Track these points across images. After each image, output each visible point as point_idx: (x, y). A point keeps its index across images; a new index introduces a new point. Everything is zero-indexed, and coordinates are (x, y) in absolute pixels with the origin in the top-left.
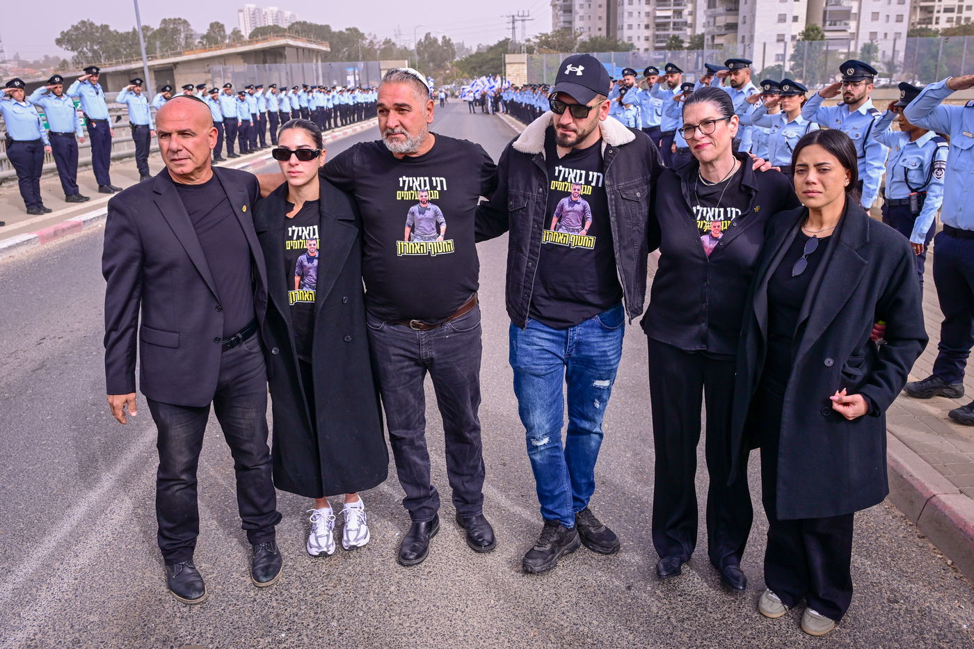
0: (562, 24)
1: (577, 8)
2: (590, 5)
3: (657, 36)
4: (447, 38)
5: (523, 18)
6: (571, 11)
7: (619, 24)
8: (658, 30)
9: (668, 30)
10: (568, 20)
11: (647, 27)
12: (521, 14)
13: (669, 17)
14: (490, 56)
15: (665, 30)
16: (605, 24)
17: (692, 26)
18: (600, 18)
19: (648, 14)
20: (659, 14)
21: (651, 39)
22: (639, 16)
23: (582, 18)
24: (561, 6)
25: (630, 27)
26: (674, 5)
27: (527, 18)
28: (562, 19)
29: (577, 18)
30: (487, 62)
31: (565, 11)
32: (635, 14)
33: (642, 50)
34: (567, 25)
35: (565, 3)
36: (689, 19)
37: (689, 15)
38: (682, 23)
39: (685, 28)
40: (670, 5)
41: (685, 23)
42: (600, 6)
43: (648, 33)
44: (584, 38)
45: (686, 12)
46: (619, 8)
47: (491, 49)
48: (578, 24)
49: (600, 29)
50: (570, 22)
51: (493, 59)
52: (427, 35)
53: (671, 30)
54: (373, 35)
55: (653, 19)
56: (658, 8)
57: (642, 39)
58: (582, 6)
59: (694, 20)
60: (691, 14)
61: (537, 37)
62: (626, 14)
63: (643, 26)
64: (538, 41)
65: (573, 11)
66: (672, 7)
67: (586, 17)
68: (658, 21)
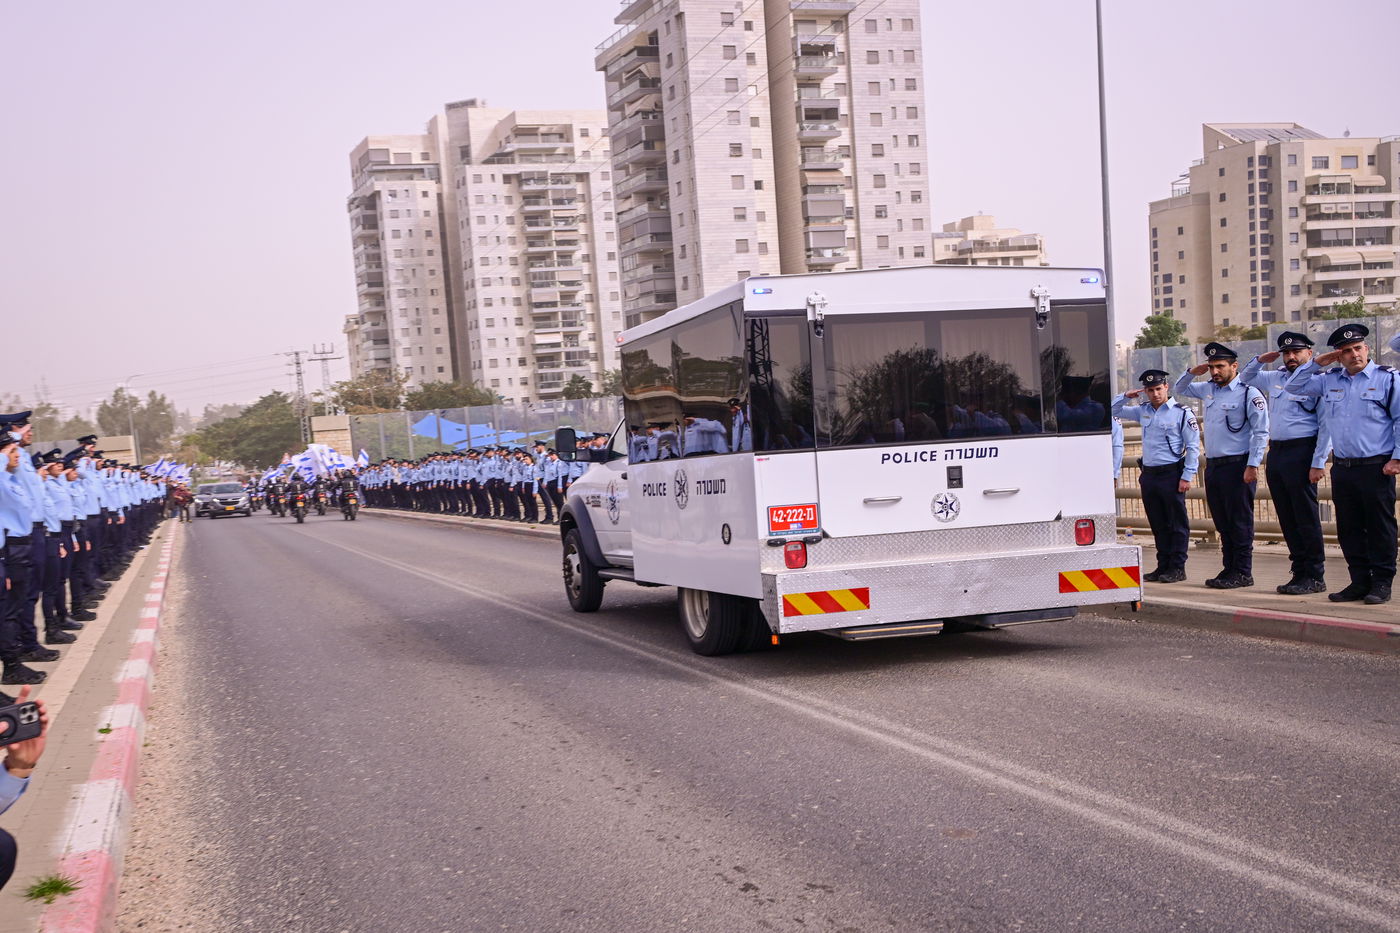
0: (373, 363)
1: (397, 335)
2: (419, 329)
3: (541, 377)
4: (159, 397)
5: (324, 356)
6: (386, 341)
7: (473, 358)
8: (541, 367)
9: (558, 366)
10: (382, 356)
11: (522, 362)
12: (319, 349)
13: (557, 345)
14: (251, 423)
15: (553, 366)
16: (450, 360)
17: (598, 357)
18: (439, 350)
19: (521, 341)
20: (539, 340)
21: (531, 382)
22: (507, 345)
23: (408, 352)
24: (368, 333)
25: (494, 363)
26: (563, 326)
27: (329, 356)
28: (372, 354)
29: (399, 352)
30: (248, 434)
31: (376, 342)
32: (501, 342)
33: (518, 401)
34: (382, 365)
35: (377, 328)
36: (592, 347)
37: (590, 339)
38: (580, 352)
39: (587, 361)
40: (557, 326)
41: (585, 354)
42: (437, 331)
43: (526, 372)
44: (412, 385)
45: (584, 336)
46: (470, 333)
47: (249, 411)
48: (402, 362)
49: (441, 369)
50: (387, 360)
51: (256, 429)
52: (116, 392)
53: (563, 366)
54: (12, 398)
55: (530, 348)
56: (537, 331)
57: (517, 382)
58: (406, 331)
59: (600, 347)
60: (593, 338)
61: (333, 389)
62: (484, 343)
63: (515, 361)
64: (334, 394)
65: (391, 341)
66: (561, 329)
67: (415, 350)
68: (539, 351)
